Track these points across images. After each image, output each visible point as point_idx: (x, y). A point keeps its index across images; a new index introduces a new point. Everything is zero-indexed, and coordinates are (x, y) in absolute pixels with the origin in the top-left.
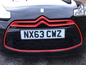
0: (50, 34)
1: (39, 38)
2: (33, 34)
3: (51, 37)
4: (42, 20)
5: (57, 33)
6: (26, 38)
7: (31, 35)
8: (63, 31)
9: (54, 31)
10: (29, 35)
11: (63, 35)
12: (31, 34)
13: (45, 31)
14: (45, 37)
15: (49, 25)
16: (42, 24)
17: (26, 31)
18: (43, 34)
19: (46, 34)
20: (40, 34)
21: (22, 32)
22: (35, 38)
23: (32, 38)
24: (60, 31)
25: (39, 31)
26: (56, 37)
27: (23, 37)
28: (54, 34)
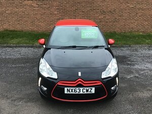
0: (85, 91)
1: (77, 93)
2: (73, 91)
3: (85, 93)
5: (89, 90)
6: (68, 93)
7: (72, 91)
8: (93, 89)
9: (87, 89)
10: (71, 91)
11: (93, 91)
13: (81, 89)
14: (81, 92)
15: (84, 85)
16: (80, 84)
17: (68, 88)
20: (78, 91)
21: (66, 89)
22: (74, 93)
23: (72, 93)
25: (77, 88)
26: (89, 93)
27: (66, 92)
28: (87, 91)
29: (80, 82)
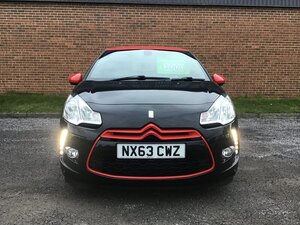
0: (163, 151)
1: (145, 157)
2: (137, 151)
3: (164, 157)
4: (151, 129)
5: (174, 150)
6: (126, 156)
7: (134, 152)
8: (182, 147)
9: (169, 146)
10: (131, 151)
11: (182, 153)
12: (134, 150)
13: (155, 146)
14: (155, 156)
15: (162, 138)
16: (151, 135)
17: (126, 146)
18: (151, 151)
19: (156, 152)
20: (147, 151)
21: (120, 147)
22: (138, 157)
23: (134, 156)
24: (178, 147)
25: (146, 146)
26: (172, 157)
27: (120, 155)
28: (168, 152)
29: (151, 132)
